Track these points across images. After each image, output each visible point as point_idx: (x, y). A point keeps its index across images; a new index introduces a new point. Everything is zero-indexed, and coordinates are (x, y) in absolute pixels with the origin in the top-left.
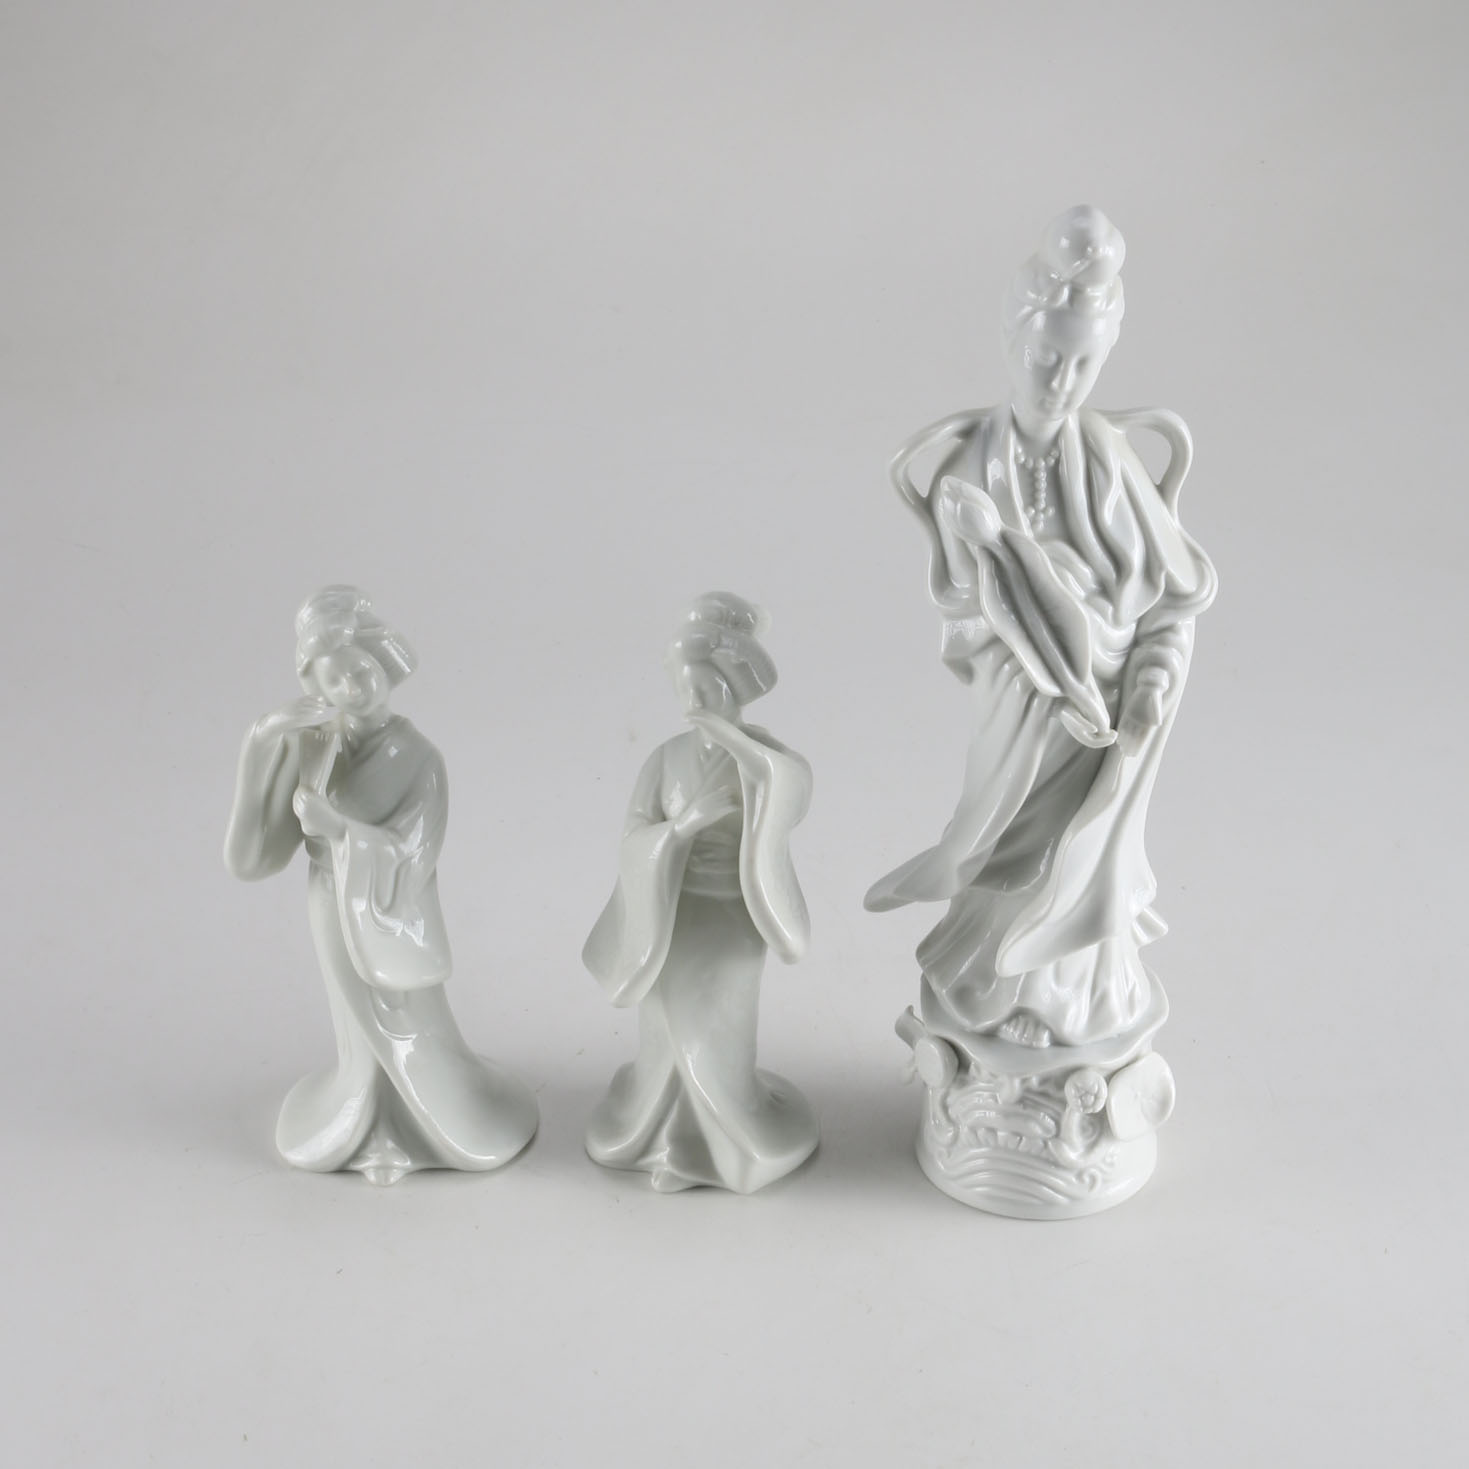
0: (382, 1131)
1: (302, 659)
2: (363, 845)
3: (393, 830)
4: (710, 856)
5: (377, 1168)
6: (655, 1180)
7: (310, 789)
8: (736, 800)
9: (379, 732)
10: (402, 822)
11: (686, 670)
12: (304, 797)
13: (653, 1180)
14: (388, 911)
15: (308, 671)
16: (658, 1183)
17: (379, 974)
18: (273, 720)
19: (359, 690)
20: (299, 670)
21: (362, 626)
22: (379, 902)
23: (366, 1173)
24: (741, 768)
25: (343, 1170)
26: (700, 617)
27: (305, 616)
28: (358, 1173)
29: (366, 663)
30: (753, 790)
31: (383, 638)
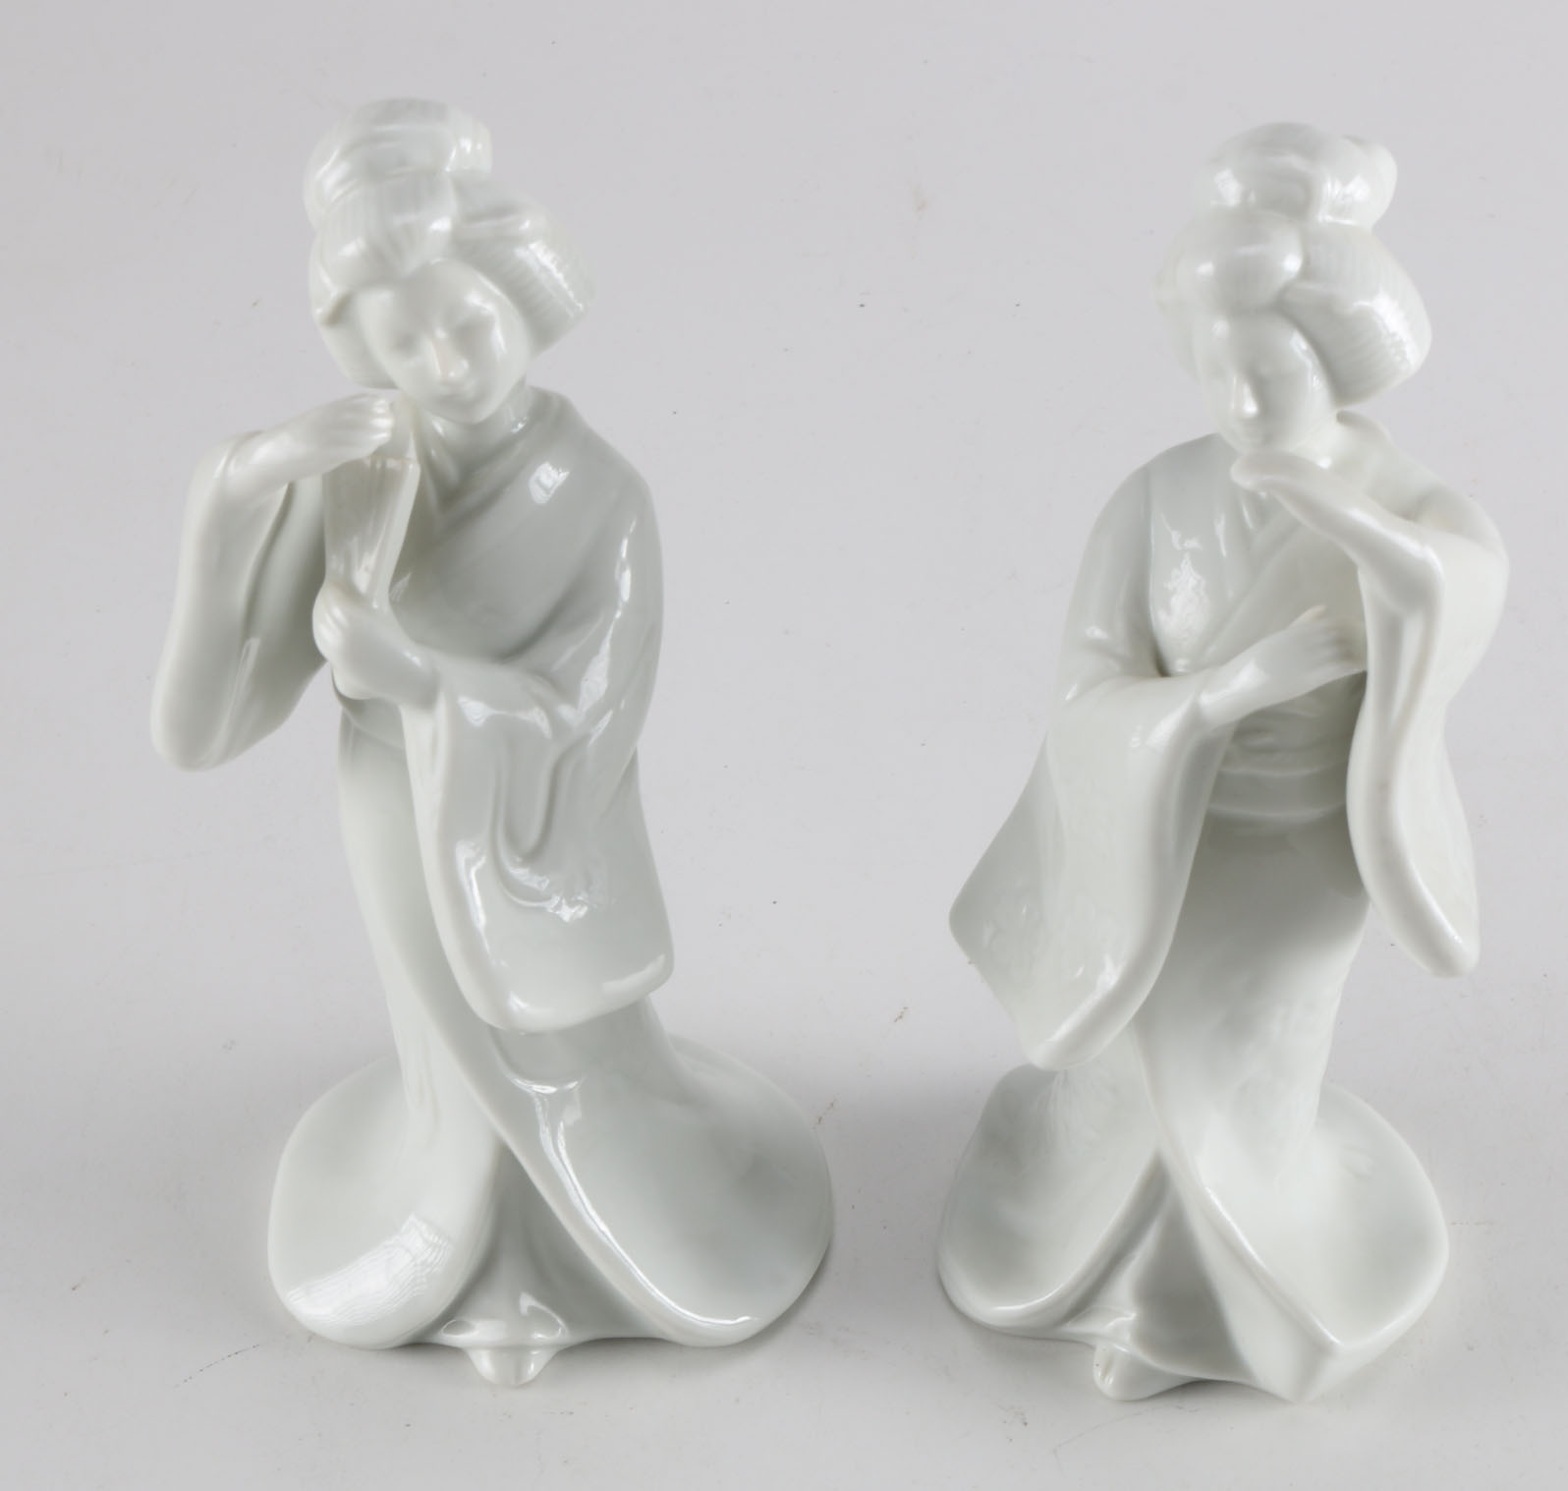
0: (508, 1270)
1: (327, 287)
2: (477, 711)
3: (543, 674)
4: (1268, 740)
5: (500, 1350)
6: (1106, 1372)
7: (350, 592)
8: (1348, 646)
9: (506, 445)
10: (561, 652)
11: (1221, 327)
12: (337, 612)
13: (1098, 1374)
14: (533, 857)
15: (341, 314)
16: (1110, 1380)
17: (517, 1003)
18: (267, 453)
19: (465, 364)
20: (320, 312)
21: (473, 217)
22: (512, 838)
23: (473, 1355)
24: (1368, 584)
25: (420, 1344)
26: (1252, 198)
27: (330, 181)
28: (456, 1351)
29: (481, 298)
30: (1392, 633)
31: (520, 240)
